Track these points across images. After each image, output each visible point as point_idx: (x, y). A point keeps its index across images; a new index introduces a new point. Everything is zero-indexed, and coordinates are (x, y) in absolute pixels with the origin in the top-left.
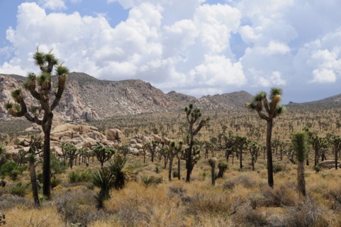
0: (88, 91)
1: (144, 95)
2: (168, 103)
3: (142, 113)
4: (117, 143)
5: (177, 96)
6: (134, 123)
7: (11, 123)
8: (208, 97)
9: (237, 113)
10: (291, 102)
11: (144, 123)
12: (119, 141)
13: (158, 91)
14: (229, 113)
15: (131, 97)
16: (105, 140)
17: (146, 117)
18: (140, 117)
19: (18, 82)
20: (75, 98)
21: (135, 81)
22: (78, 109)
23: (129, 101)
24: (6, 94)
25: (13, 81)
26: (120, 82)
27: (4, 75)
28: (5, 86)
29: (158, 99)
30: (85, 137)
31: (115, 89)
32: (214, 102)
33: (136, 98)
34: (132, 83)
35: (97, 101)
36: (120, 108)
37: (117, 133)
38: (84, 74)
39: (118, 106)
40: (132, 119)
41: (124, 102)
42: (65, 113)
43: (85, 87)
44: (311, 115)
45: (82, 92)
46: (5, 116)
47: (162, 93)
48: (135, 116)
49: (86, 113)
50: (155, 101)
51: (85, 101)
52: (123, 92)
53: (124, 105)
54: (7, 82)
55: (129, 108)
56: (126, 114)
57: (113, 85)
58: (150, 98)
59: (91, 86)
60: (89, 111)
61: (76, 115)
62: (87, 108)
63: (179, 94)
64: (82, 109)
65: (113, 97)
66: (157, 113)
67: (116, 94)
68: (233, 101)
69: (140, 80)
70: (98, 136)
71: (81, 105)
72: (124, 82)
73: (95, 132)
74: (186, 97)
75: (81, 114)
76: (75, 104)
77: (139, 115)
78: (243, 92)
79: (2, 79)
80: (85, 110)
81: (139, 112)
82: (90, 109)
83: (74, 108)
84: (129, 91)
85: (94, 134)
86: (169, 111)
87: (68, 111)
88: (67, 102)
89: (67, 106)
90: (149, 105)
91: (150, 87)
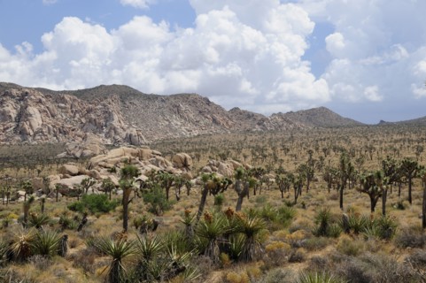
0: (132, 107)
1: (200, 112)
2: (230, 123)
3: (199, 135)
4: (185, 172)
5: (241, 114)
6: (191, 148)
7: (39, 147)
8: (280, 114)
9: (317, 134)
10: (382, 121)
11: (203, 147)
12: (188, 169)
13: (218, 108)
14: (308, 134)
15: (185, 115)
16: (171, 168)
17: (205, 140)
18: (196, 140)
19: (46, 97)
20: (116, 117)
21: (189, 95)
22: (120, 131)
23: (183, 121)
24: (31, 112)
25: (40, 96)
26: (171, 96)
27: (28, 88)
28: (30, 102)
29: (218, 118)
30: (145, 164)
31: (165, 106)
32: (288, 121)
33: (191, 116)
34: (185, 97)
35: (143, 121)
36: (171, 129)
37: (186, 159)
38: (126, 87)
39: (169, 126)
40: (188, 143)
41: (176, 122)
42: (103, 135)
43: (127, 103)
44: (414, 137)
45: (125, 109)
46: (30, 139)
47: (223, 110)
48: (191, 138)
49: (130, 135)
50: (214, 121)
51: (127, 120)
52: (175, 109)
53: (177, 125)
54: (32, 97)
55: (182, 128)
56: (178, 136)
57: (163, 101)
58: (209, 116)
59: (136, 102)
60: (134, 132)
61: (118, 137)
62: (131, 129)
63: (244, 112)
64: (124, 130)
65: (163, 115)
66: (218, 135)
67: (166, 111)
68: (310, 120)
69: (195, 95)
70: (162, 162)
71: (123, 124)
72: (175, 96)
73: (158, 157)
74: (253, 115)
75: (124, 136)
76: (115, 123)
77: (195, 137)
78: (323, 108)
79: (27, 93)
80: (128, 132)
81: (195, 133)
82: (135, 130)
83: (115, 129)
84: (183, 107)
85: (157, 160)
86: (232, 132)
87: (108, 133)
88: (107, 121)
89: (106, 126)
90: (207, 125)
91: (208, 103)
